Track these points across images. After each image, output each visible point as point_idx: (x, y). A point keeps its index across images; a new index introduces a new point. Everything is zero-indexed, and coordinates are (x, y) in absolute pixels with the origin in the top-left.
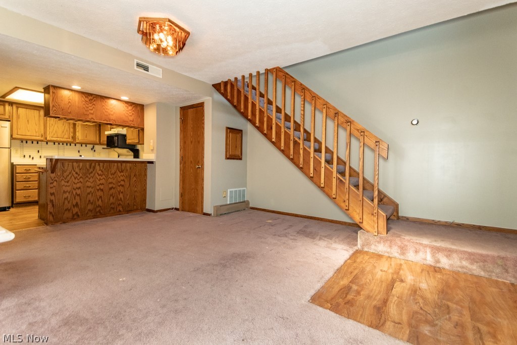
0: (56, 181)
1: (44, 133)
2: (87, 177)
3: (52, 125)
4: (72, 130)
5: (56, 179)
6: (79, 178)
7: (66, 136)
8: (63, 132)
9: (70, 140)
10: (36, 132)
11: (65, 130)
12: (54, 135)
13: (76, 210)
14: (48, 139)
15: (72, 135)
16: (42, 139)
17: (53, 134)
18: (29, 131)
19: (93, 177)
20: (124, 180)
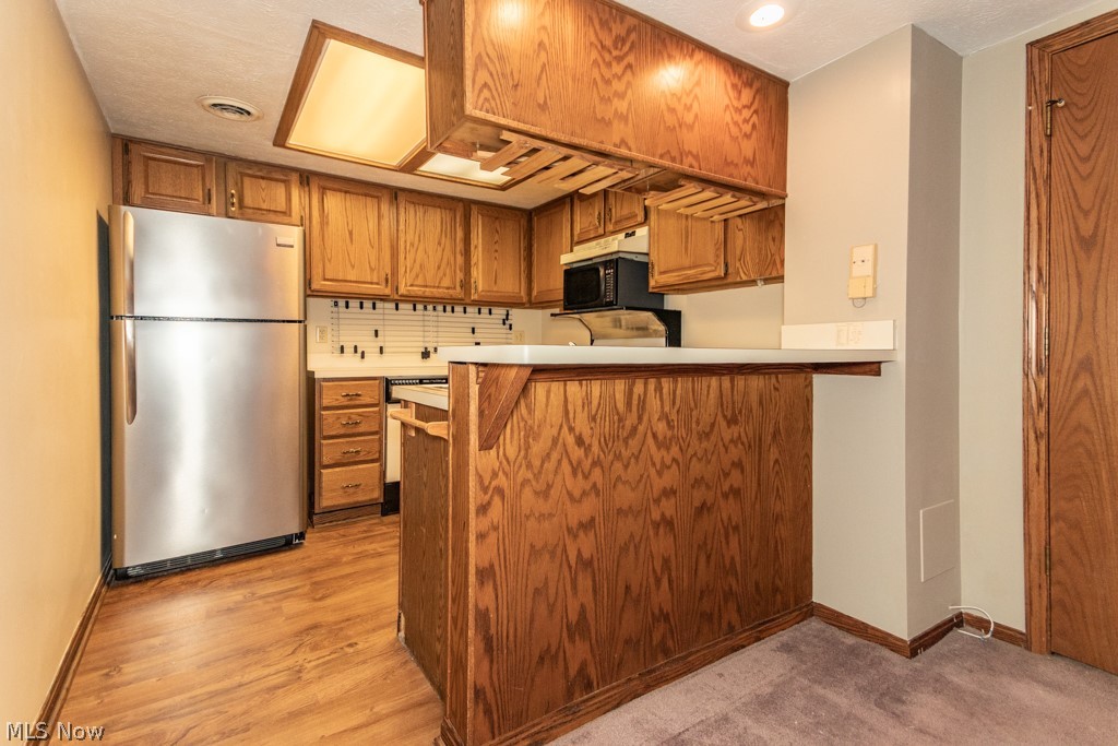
0: (500, 491)
1: (393, 274)
2: (618, 457)
3: (412, 245)
4: (460, 260)
5: (502, 481)
6: (587, 464)
7: (446, 282)
8: (439, 268)
9: (458, 292)
10: (372, 270)
11: (445, 260)
12: (417, 276)
13: (578, 653)
14: (402, 290)
15: (460, 276)
16: (387, 291)
17: (414, 273)
18: (353, 267)
19: (637, 458)
20: (738, 465)
